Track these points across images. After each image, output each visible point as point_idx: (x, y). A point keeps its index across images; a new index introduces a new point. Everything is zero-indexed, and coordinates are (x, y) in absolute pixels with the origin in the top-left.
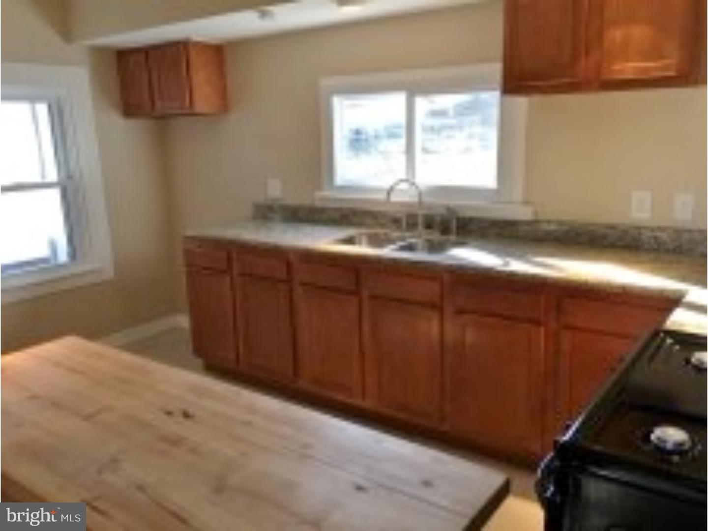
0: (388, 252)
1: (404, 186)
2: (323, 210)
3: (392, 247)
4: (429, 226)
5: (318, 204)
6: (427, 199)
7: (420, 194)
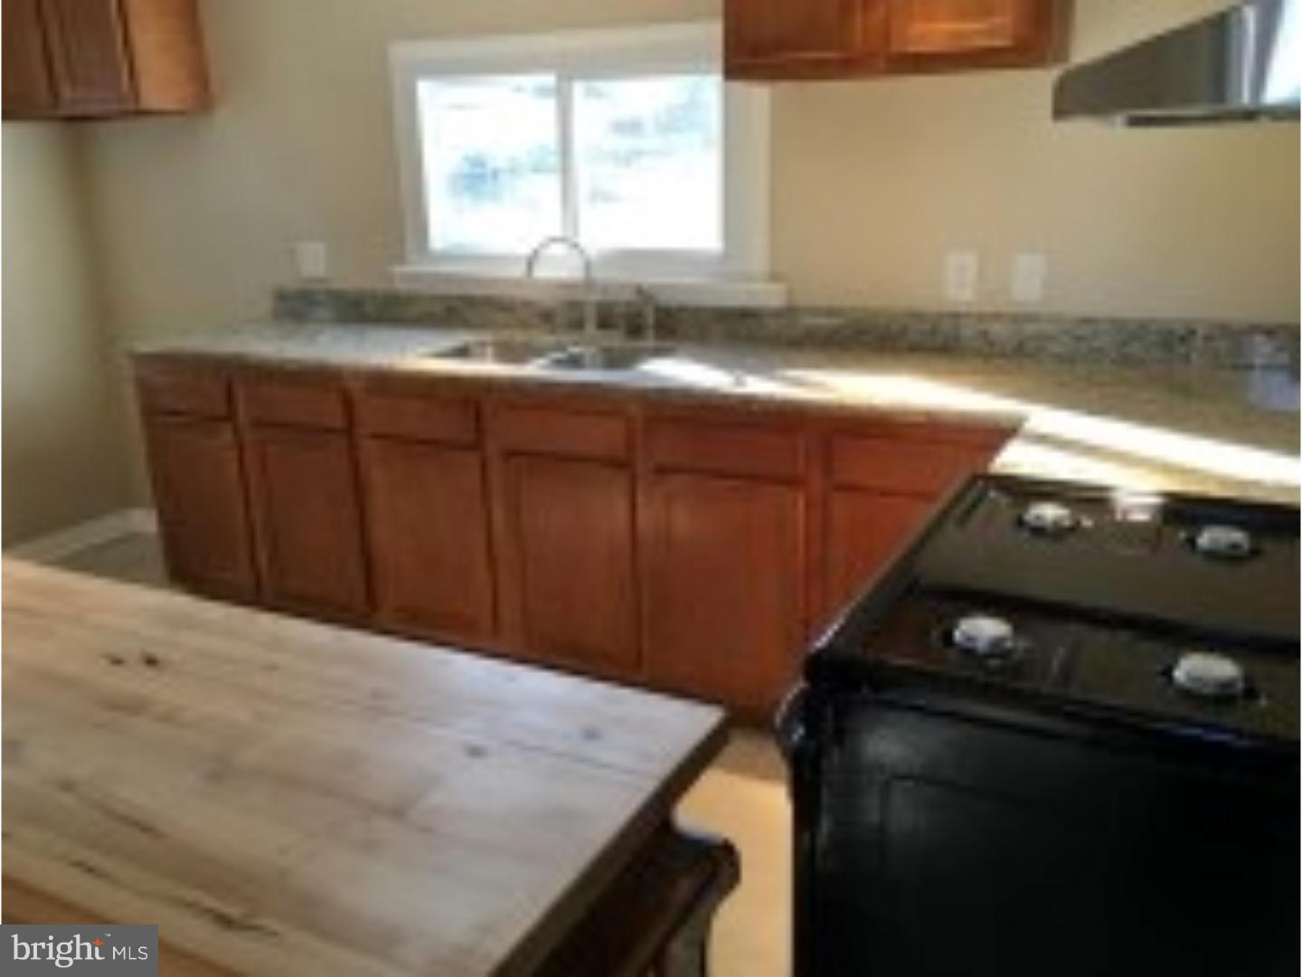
0: (534, 369)
1: (558, 250)
2: (410, 299)
3: (542, 361)
4: (605, 322)
5: (401, 286)
6: (600, 275)
7: (588, 266)
